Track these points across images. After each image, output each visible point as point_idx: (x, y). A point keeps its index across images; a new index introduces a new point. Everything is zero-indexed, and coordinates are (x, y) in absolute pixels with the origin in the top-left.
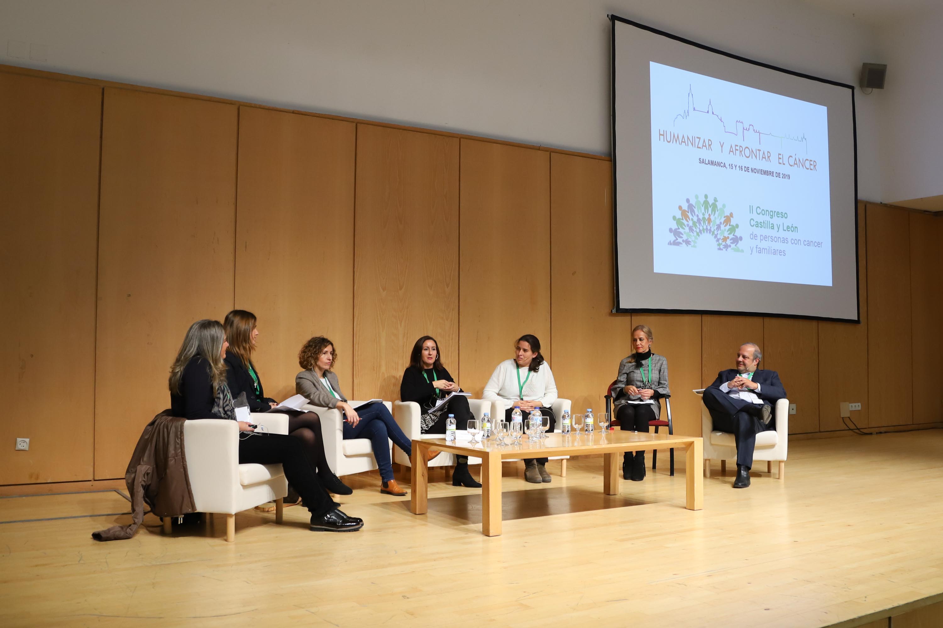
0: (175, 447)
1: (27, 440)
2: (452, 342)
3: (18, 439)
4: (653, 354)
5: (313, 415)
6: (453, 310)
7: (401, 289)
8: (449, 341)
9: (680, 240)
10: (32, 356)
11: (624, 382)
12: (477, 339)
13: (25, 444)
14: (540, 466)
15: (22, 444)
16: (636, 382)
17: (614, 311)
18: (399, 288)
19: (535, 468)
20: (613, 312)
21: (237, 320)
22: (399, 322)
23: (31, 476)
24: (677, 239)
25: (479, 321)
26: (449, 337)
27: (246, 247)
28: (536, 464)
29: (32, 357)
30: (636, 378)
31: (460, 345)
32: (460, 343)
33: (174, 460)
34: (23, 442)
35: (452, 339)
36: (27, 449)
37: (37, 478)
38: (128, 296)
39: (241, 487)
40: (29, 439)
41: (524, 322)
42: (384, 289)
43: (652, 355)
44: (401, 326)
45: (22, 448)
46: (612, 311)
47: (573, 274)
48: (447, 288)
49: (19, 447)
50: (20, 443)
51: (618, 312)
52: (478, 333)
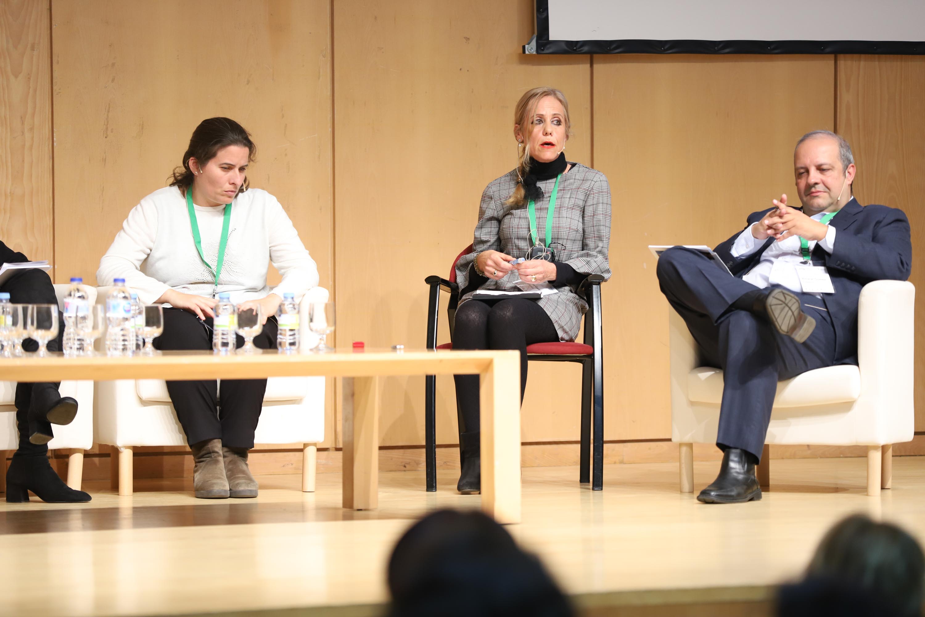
2: (33, 138)
4: (573, 165)
6: (33, 49)
8: (23, 133)
11: (489, 244)
12: (107, 129)
14: (232, 457)
16: (516, 241)
17: (531, 48)
19: (216, 462)
20: (527, 52)
25: (113, 80)
26: (23, 123)
28: (221, 452)
30: (515, 230)
31: (55, 144)
32: (55, 139)
35: (32, 129)
41: (248, 82)
43: (569, 166)
46: (524, 47)
51: (545, 52)
52: (108, 112)
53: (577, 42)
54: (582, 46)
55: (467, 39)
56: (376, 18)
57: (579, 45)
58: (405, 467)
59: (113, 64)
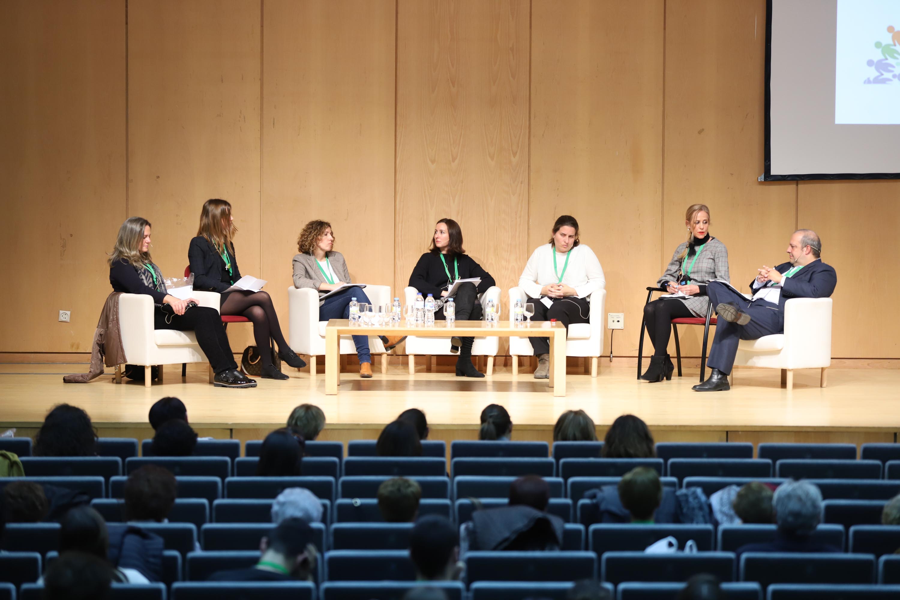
0: (113, 314)
1: (69, 313)
2: (521, 220)
3: (60, 311)
4: (713, 238)
5: (263, 294)
6: (521, 183)
7: (454, 160)
8: (516, 219)
9: (887, 75)
10: (71, 235)
13: (66, 316)
15: (64, 316)
17: (761, 179)
18: (451, 159)
19: (544, 363)
20: (759, 180)
21: (211, 208)
22: (451, 198)
23: (72, 346)
24: (882, 74)
25: (558, 196)
26: (516, 215)
27: (274, 124)
28: (547, 359)
29: (71, 237)
31: (530, 223)
32: (530, 221)
33: (112, 324)
34: (65, 314)
36: (69, 321)
37: (78, 348)
38: (157, 178)
39: (156, 346)
40: (70, 312)
41: (622, 195)
42: (433, 162)
43: (711, 239)
44: (454, 202)
45: (64, 320)
46: (758, 178)
47: (700, 132)
48: (514, 157)
49: (62, 318)
50: (63, 315)
51: (768, 180)
52: (555, 209)
53: (785, 176)
54: (787, 178)
55: (732, 174)
56: (685, 166)
57: (787, 176)
58: (697, 366)
59: (558, 189)
